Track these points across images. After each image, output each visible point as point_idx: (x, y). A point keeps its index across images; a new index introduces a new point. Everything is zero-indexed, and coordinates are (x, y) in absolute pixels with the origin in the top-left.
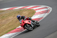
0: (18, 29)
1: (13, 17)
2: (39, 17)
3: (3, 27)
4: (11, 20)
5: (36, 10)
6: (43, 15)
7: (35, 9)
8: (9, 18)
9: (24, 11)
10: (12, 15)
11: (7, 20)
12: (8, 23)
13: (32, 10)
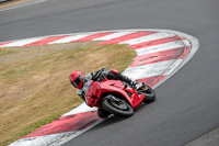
0: (69, 121)
1: (51, 73)
2: (148, 73)
3: (12, 111)
4: (41, 86)
5: (139, 46)
6: (163, 65)
7: (132, 42)
8: (35, 77)
9: (93, 52)
10: (46, 64)
11: (27, 87)
12: (31, 96)
13: (121, 46)
